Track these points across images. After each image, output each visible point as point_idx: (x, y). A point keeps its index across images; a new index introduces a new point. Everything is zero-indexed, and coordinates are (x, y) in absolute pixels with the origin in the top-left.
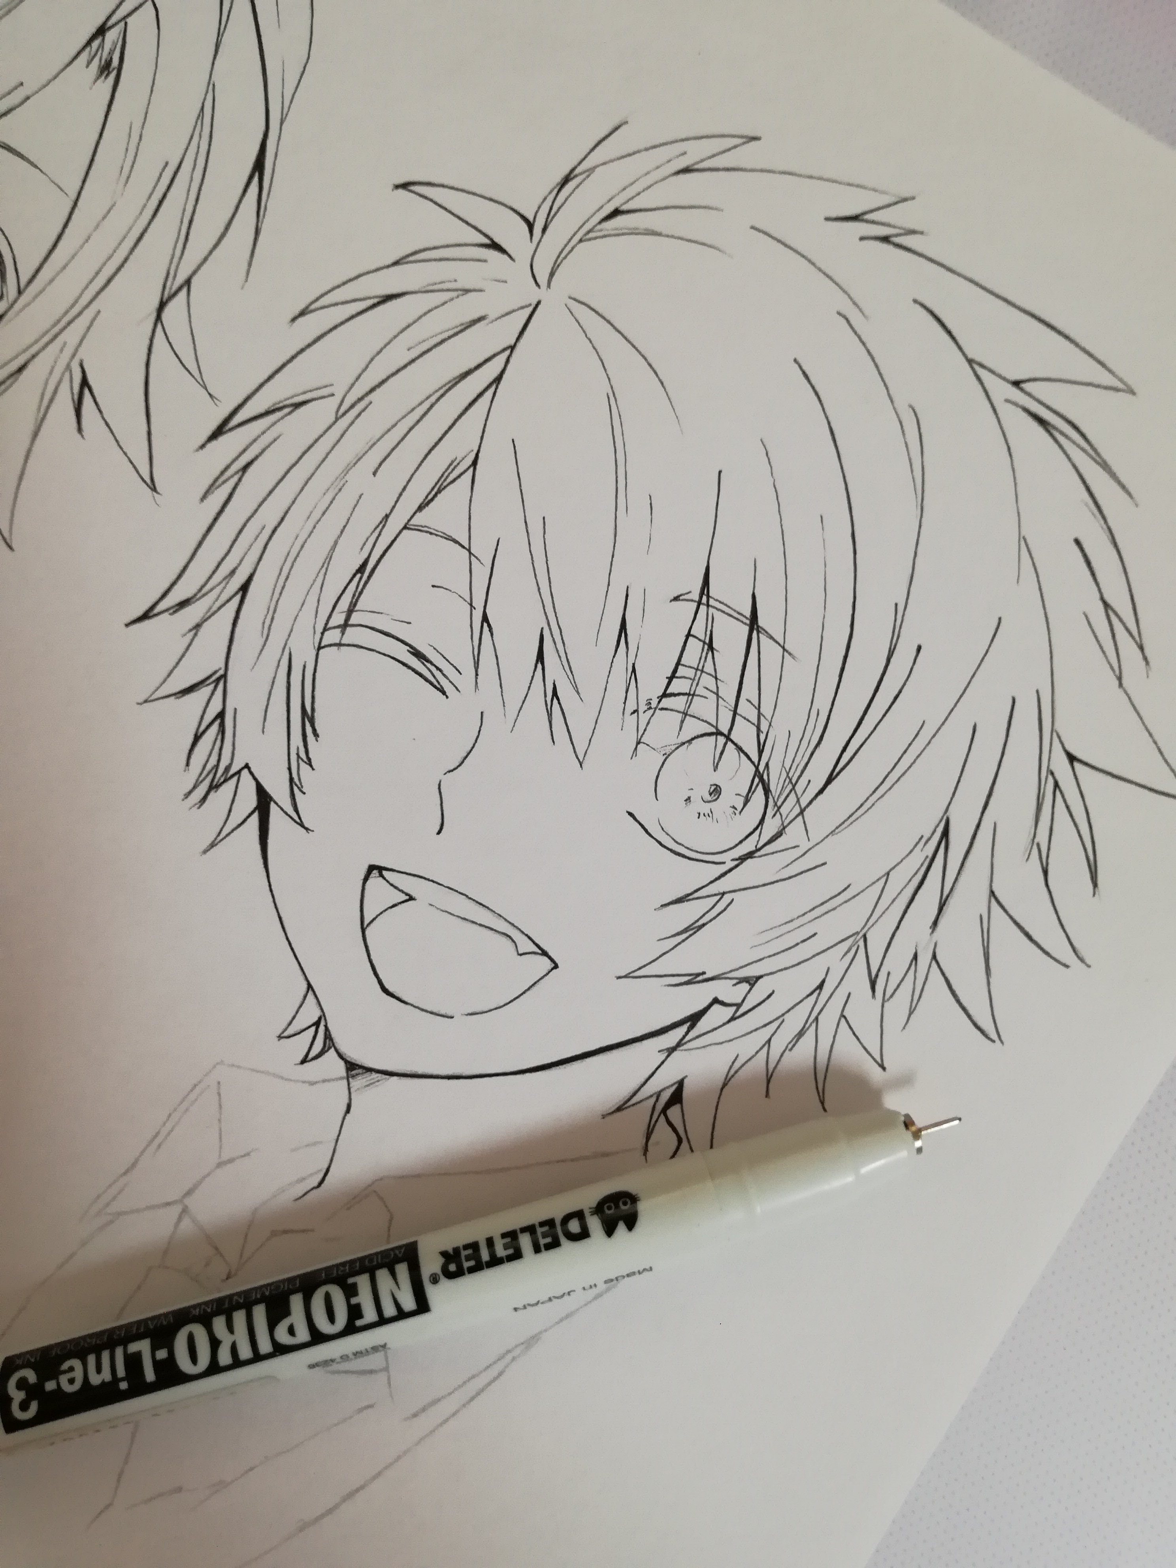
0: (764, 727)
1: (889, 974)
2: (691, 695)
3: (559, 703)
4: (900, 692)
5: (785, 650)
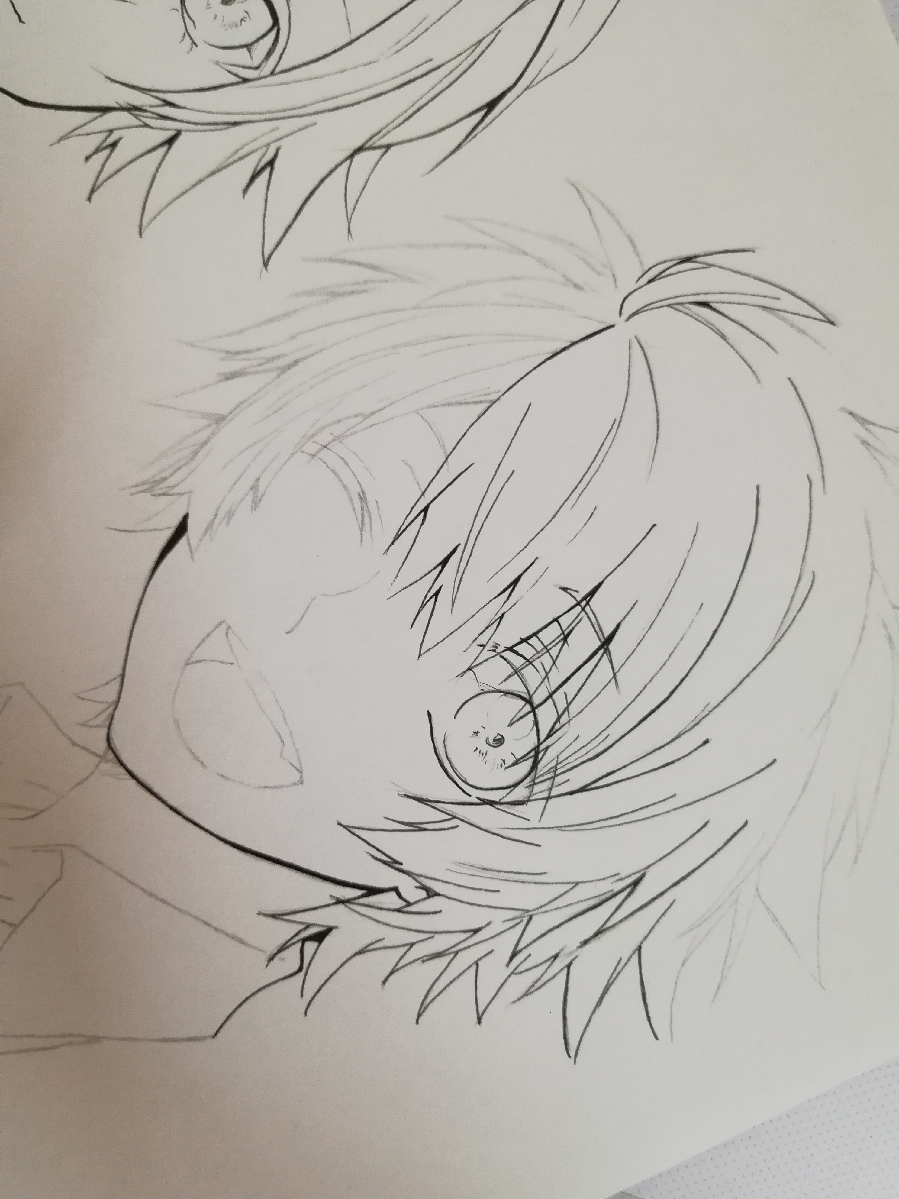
2: (529, 662)
3: (435, 603)
4: (673, 762)
5: (615, 677)
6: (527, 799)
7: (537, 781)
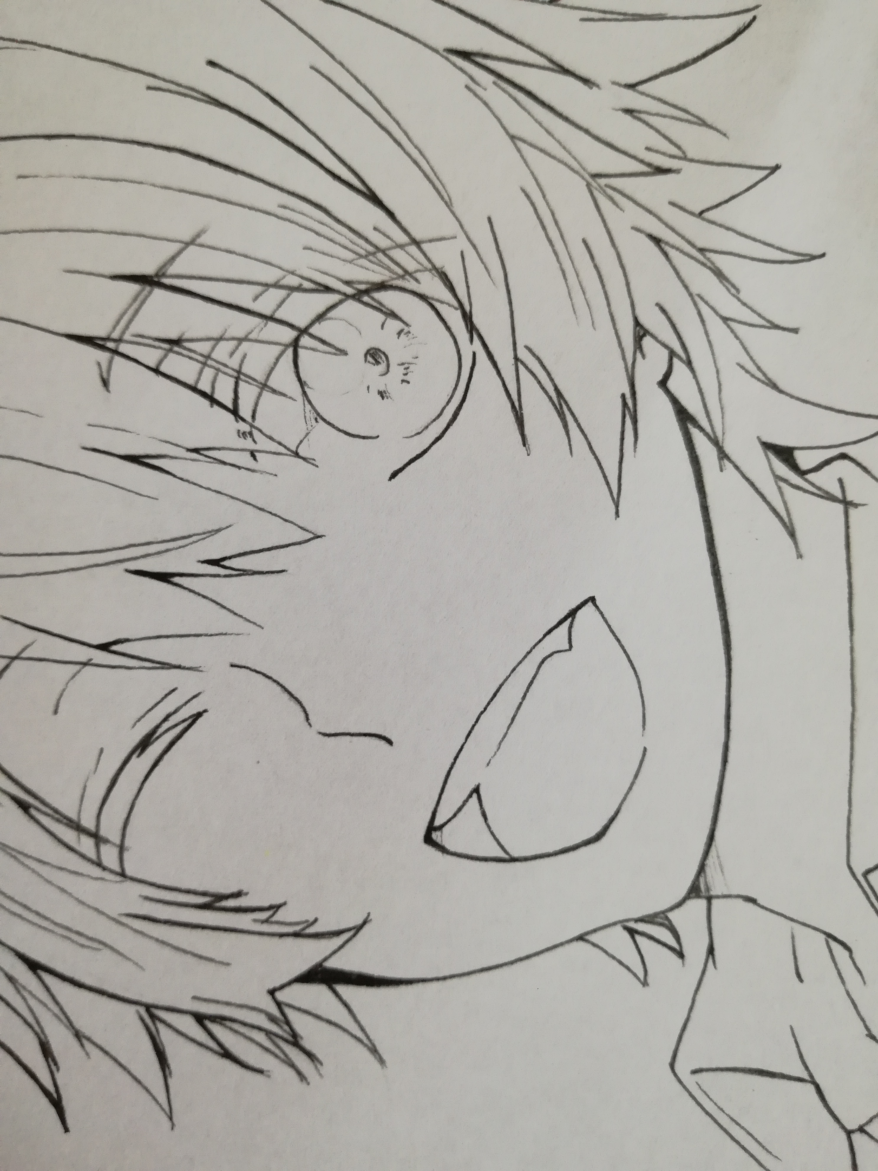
0: (294, 281)
1: (648, 149)
4: (267, 95)
5: (192, 242)
6: (434, 272)
7: (400, 272)
